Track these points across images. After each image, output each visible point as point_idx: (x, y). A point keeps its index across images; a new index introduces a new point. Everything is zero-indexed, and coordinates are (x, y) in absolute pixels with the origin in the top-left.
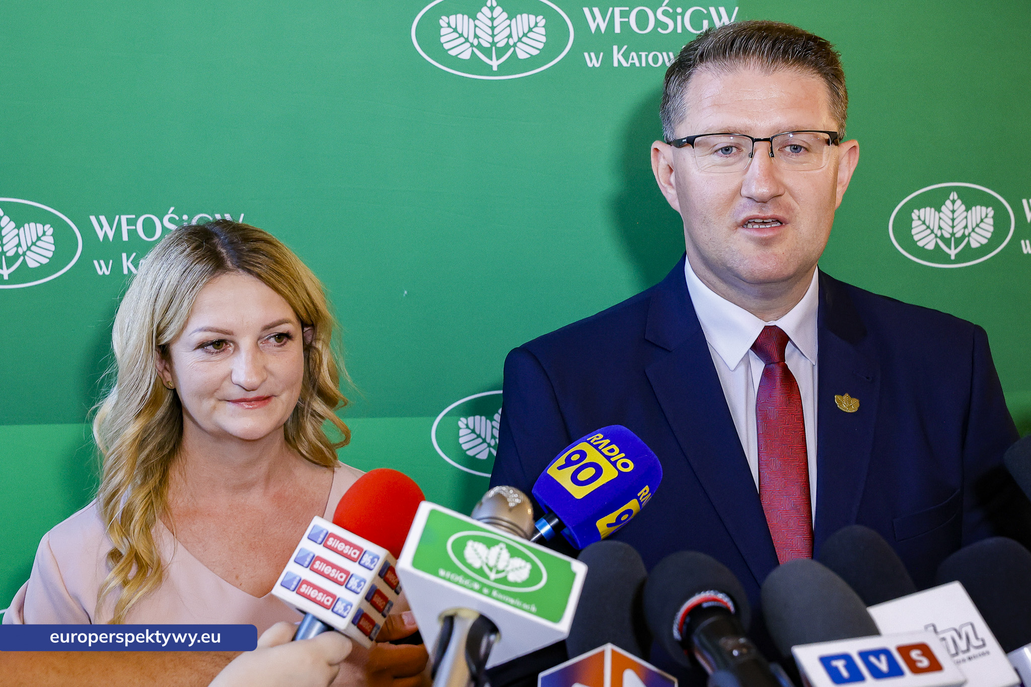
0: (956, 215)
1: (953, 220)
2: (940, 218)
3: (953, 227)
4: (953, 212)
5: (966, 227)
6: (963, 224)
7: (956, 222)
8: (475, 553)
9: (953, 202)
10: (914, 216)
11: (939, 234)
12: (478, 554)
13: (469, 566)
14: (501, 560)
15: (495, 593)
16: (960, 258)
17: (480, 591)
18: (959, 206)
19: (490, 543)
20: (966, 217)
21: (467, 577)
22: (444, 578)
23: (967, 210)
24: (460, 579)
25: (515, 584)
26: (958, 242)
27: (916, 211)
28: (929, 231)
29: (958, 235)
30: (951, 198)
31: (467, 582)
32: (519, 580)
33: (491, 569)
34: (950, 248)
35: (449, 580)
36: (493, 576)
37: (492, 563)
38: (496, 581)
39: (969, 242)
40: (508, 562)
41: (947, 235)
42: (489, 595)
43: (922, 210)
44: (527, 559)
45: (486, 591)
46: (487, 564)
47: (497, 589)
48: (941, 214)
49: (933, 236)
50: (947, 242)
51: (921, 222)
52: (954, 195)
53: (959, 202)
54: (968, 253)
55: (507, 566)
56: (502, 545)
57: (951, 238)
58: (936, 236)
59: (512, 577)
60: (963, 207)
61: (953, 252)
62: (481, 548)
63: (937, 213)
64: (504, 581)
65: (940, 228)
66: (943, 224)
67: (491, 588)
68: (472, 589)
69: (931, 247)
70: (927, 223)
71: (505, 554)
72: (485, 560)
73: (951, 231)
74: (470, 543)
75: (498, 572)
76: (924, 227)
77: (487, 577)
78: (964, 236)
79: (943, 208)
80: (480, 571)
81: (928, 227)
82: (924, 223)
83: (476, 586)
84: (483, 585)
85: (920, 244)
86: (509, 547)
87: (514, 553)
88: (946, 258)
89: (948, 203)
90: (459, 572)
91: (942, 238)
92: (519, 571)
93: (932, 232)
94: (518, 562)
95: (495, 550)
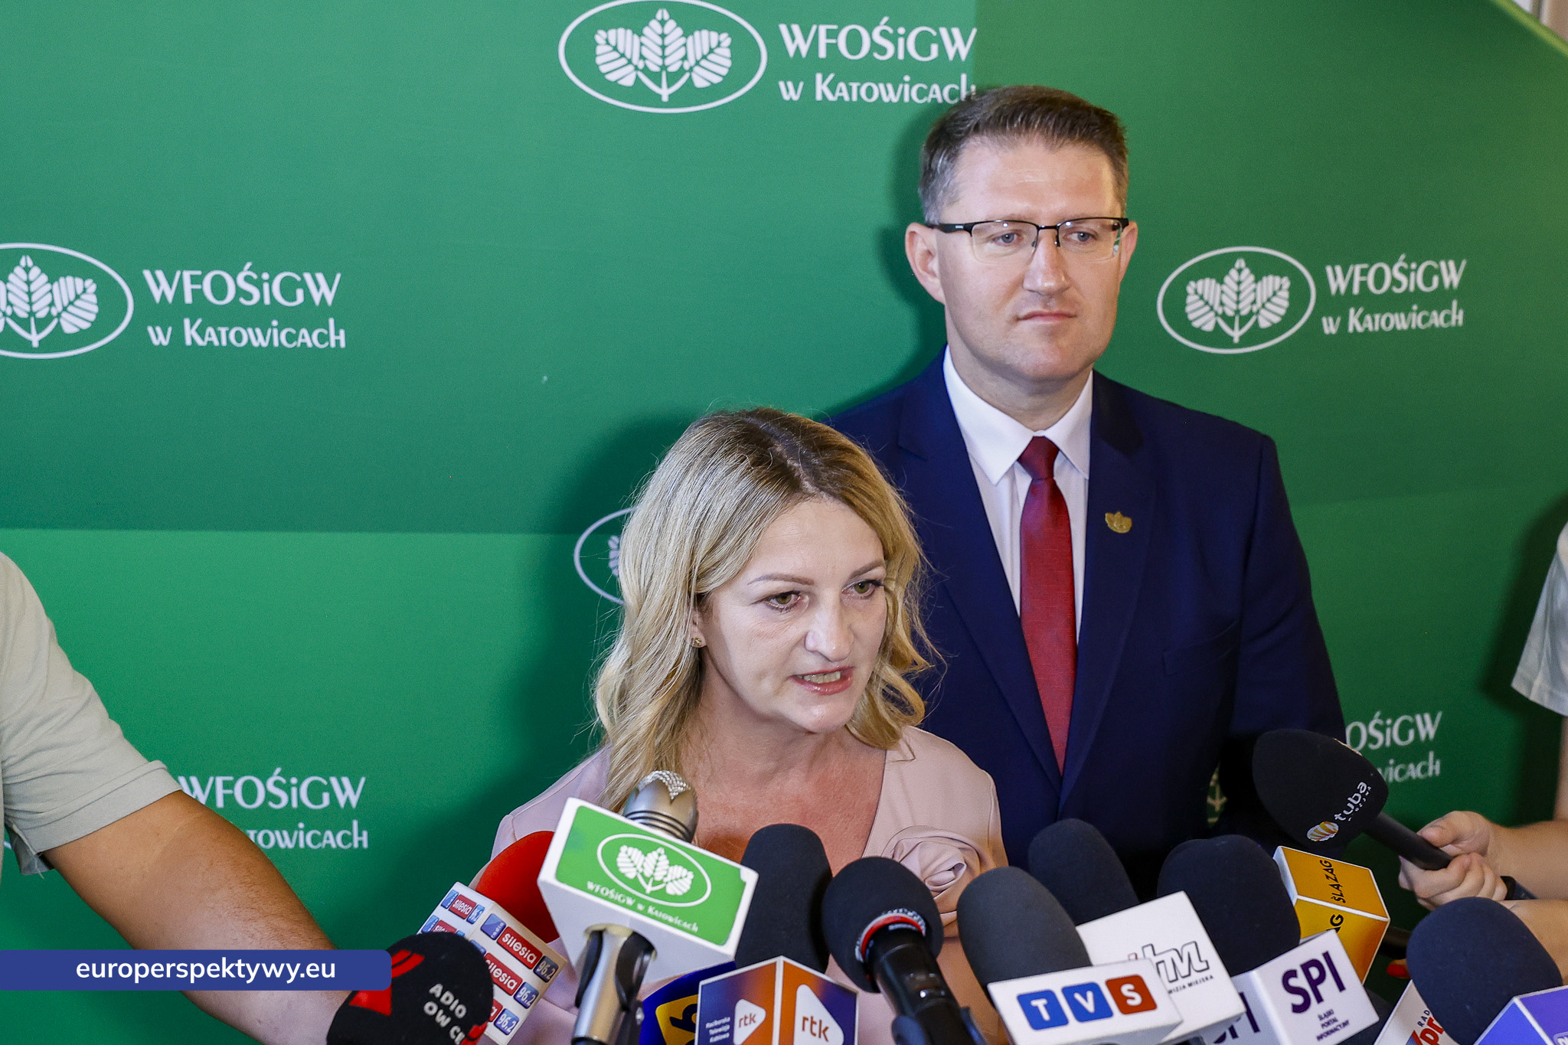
0: (1242, 287)
1: (1238, 293)
2: (1222, 292)
3: (1238, 302)
4: (1239, 283)
5: (1254, 302)
6: (1251, 298)
7: (1242, 296)
8: (630, 861)
9: (1240, 271)
10: (1190, 289)
11: (1220, 311)
12: (632, 862)
13: (622, 877)
14: (657, 869)
15: (651, 910)
16: (1246, 340)
17: (633, 908)
18: (1247, 276)
19: (646, 848)
20: (1255, 290)
21: (620, 890)
22: (592, 892)
23: (1256, 281)
24: (611, 893)
25: (675, 898)
26: (1244, 320)
27: (1192, 284)
28: (1207, 308)
29: (1244, 312)
30: (1237, 265)
31: (618, 897)
32: (679, 893)
33: (647, 880)
34: (1232, 328)
35: (598, 895)
36: (649, 888)
37: (648, 874)
38: (652, 894)
39: (1257, 322)
40: (667, 870)
41: (1230, 313)
42: (644, 913)
43: (1200, 283)
44: (689, 866)
45: (640, 907)
46: (642, 874)
47: (653, 904)
48: (1225, 288)
49: (1212, 314)
50: (1229, 321)
51: (1197, 297)
52: (1240, 263)
53: (1246, 271)
54: (1256, 335)
55: (666, 876)
56: (661, 850)
57: (1234, 317)
58: (1217, 314)
59: (671, 890)
60: (1252, 278)
61: (1236, 334)
62: (636, 853)
63: (1218, 286)
64: (662, 894)
65: (1222, 304)
66: (1225, 299)
67: (647, 904)
68: (625, 905)
69: (1209, 327)
70: (1206, 297)
71: (664, 861)
72: (641, 870)
73: (1234, 306)
74: (624, 849)
75: (655, 883)
76: (1201, 303)
77: (643, 890)
78: (1251, 314)
79: (1227, 279)
80: (634, 883)
81: (1207, 303)
82: (1202, 298)
83: (630, 902)
84: (638, 900)
85: (1196, 324)
86: (668, 852)
87: (674, 859)
88: (1227, 341)
89: (1233, 273)
90: (611, 885)
91: (1224, 316)
92: (679, 881)
93: (1212, 308)
94: (678, 871)
95: (653, 856)
